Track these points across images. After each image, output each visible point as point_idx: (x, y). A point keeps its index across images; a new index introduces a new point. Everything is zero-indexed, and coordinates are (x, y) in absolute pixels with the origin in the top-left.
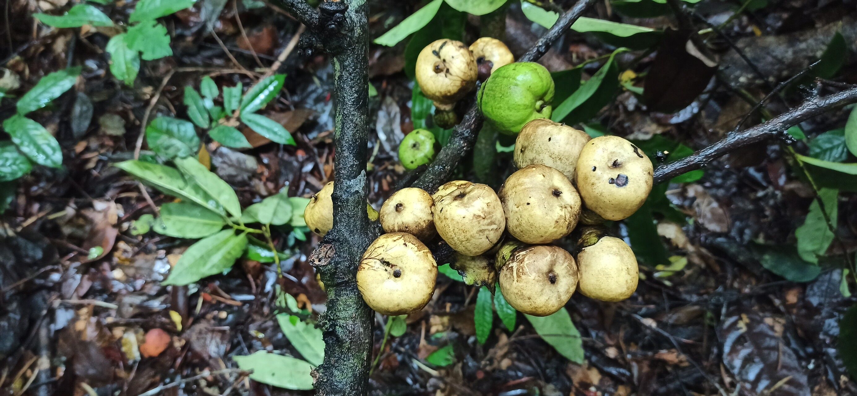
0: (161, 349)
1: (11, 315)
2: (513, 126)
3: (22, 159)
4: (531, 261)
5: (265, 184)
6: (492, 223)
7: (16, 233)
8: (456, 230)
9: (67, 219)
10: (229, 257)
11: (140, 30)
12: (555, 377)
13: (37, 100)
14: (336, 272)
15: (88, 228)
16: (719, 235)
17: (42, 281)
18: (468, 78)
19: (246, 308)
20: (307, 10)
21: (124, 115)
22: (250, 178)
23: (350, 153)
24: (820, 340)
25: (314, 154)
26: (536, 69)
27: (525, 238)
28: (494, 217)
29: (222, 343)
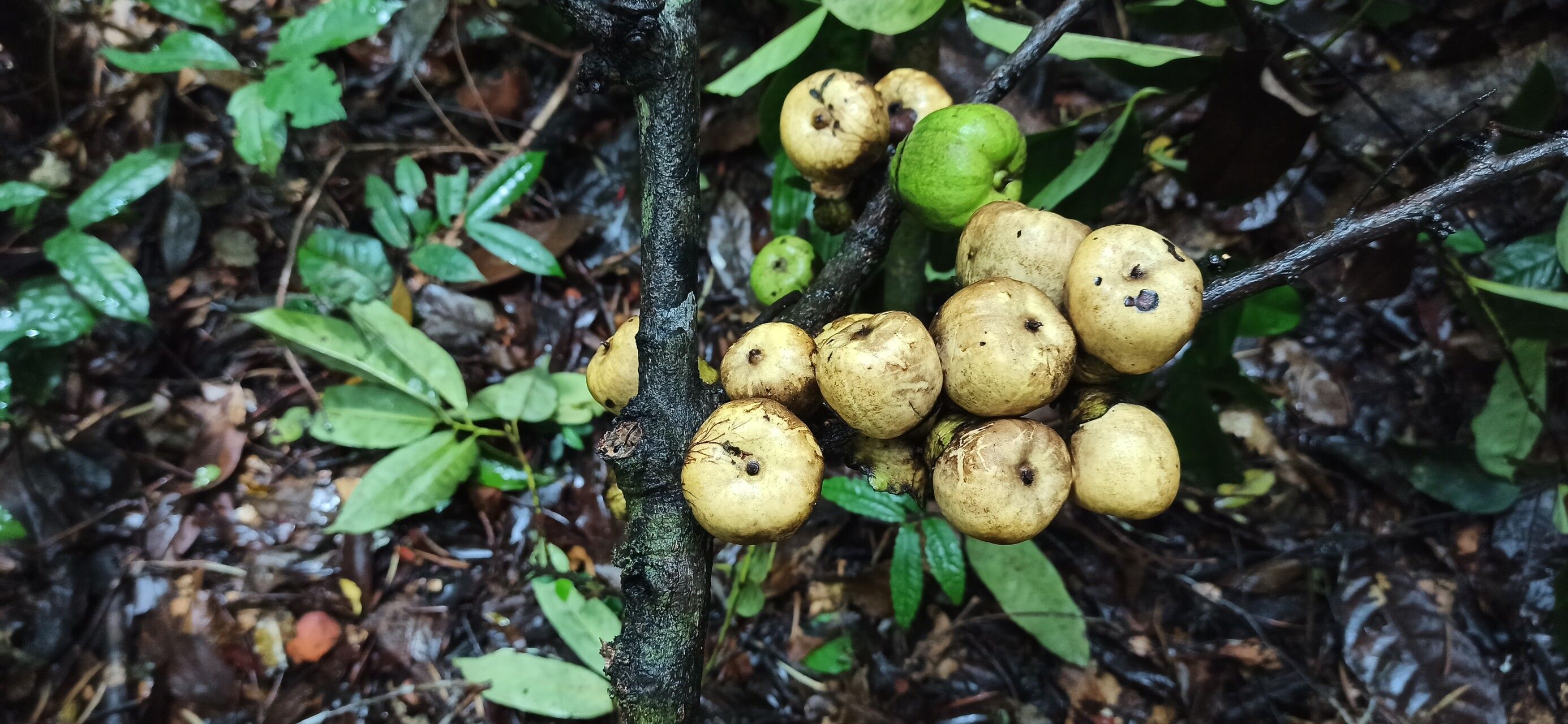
0: (324, 648)
1: (57, 589)
2: (954, 216)
3: (77, 307)
4: (990, 444)
5: (509, 350)
6: (919, 378)
7: (65, 443)
8: (856, 391)
9: (154, 417)
10: (446, 480)
11: (288, 76)
12: (1038, 691)
13: (103, 202)
14: (644, 470)
15: (192, 432)
16: (1333, 430)
17: (111, 528)
18: (873, 138)
19: (477, 573)
20: (593, 13)
21: (255, 230)
22: (482, 340)
23: (668, 262)
24: (1521, 618)
25: (597, 295)
26: (993, 115)
27: (978, 407)
28: (923, 368)
29: (434, 636)
